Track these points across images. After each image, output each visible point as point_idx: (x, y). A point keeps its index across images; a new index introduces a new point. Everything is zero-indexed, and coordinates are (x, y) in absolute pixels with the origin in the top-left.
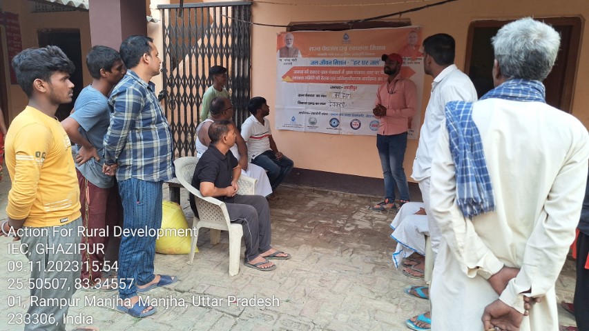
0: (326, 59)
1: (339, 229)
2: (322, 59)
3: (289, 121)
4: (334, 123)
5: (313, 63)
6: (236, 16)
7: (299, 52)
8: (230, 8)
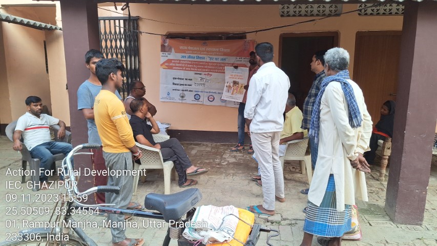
0: (191, 55)
1: (219, 164)
2: (188, 55)
3: (166, 95)
4: (197, 97)
5: (183, 57)
6: (127, 27)
7: (173, 49)
8: (122, 22)
